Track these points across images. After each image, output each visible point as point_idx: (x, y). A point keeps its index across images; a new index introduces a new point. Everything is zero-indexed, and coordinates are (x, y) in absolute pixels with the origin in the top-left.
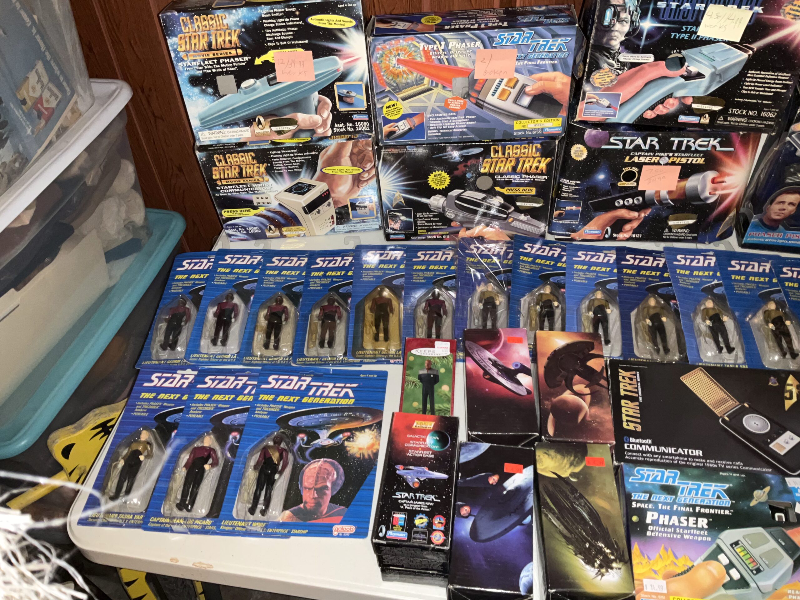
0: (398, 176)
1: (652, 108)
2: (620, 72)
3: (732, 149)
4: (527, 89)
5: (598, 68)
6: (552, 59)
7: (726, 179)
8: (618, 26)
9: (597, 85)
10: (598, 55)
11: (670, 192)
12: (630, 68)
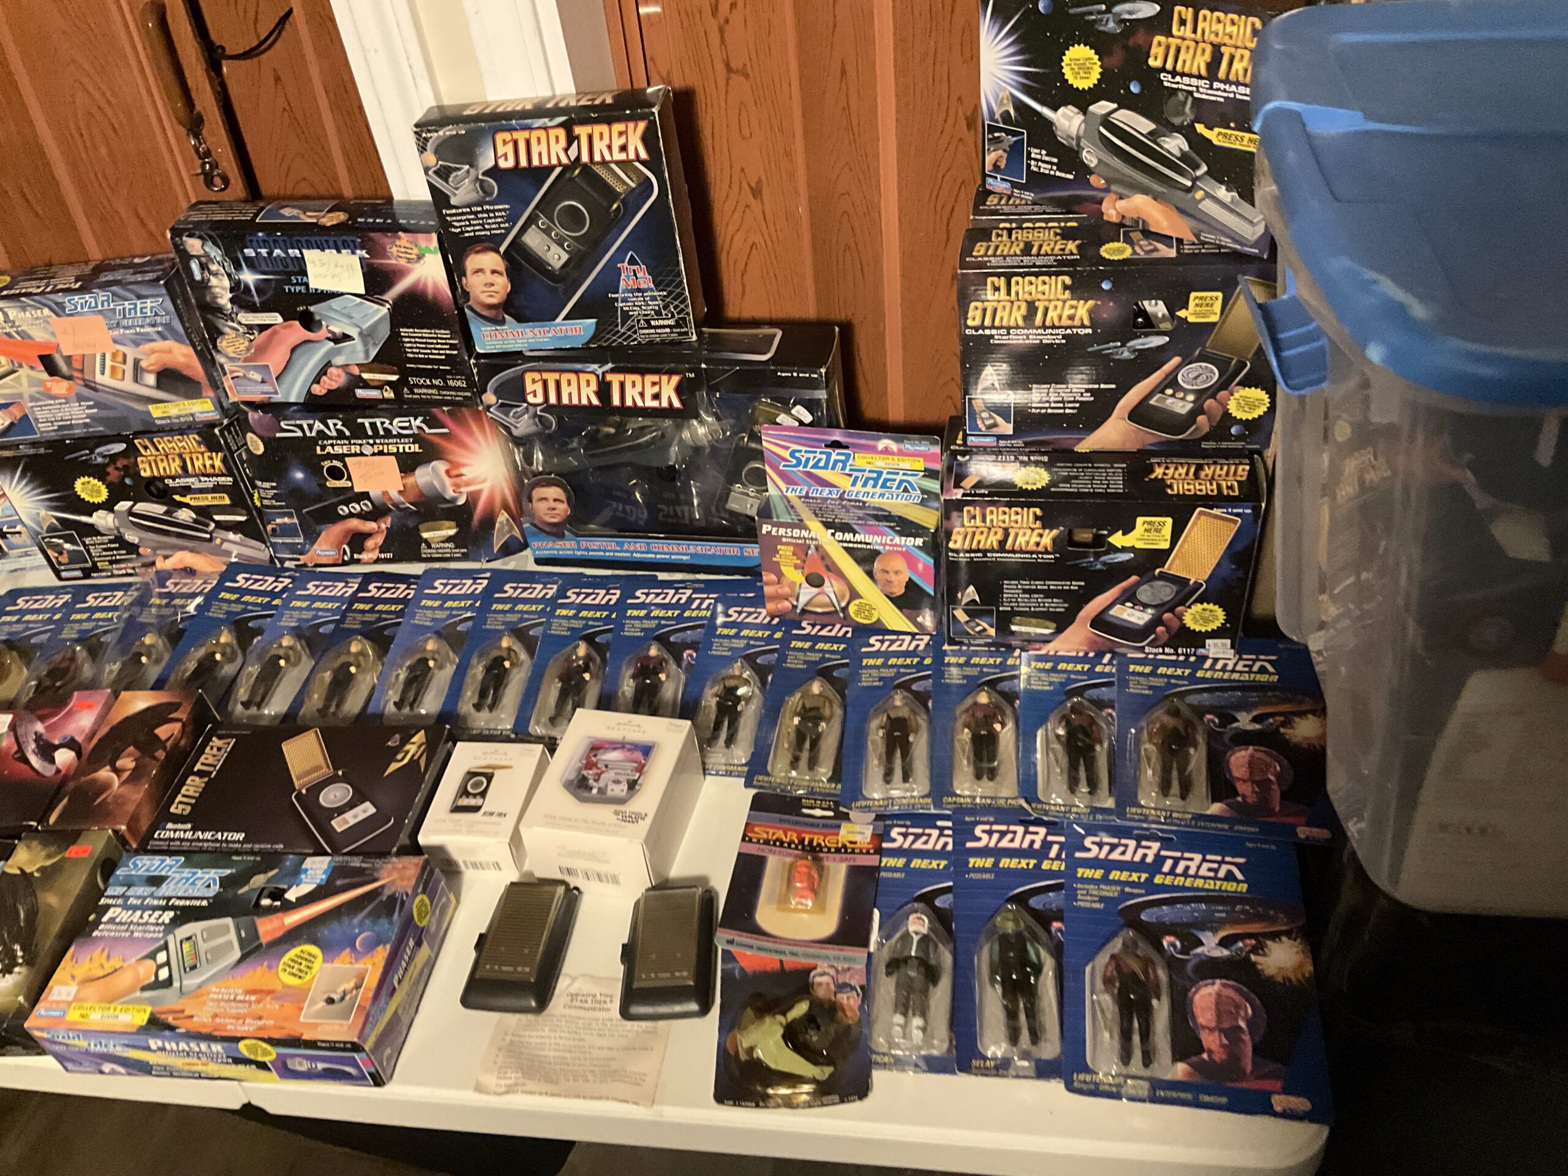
0: (28, 488)
1: (317, 381)
2: (252, 337)
3: (445, 430)
4: (143, 364)
5: (221, 333)
6: (154, 326)
7: (463, 471)
8: (214, 281)
9: (232, 355)
10: (210, 316)
11: (400, 492)
12: (260, 332)
